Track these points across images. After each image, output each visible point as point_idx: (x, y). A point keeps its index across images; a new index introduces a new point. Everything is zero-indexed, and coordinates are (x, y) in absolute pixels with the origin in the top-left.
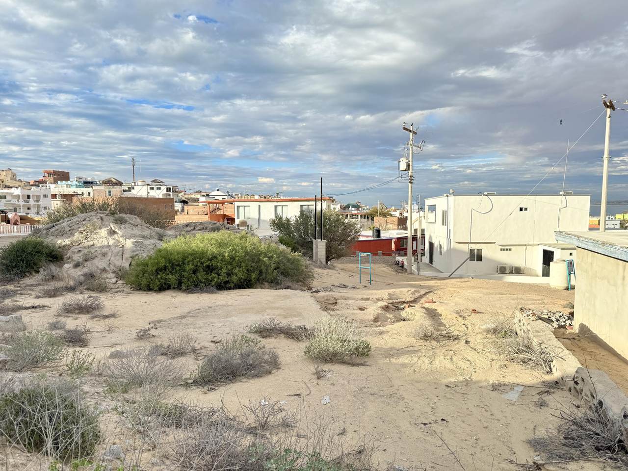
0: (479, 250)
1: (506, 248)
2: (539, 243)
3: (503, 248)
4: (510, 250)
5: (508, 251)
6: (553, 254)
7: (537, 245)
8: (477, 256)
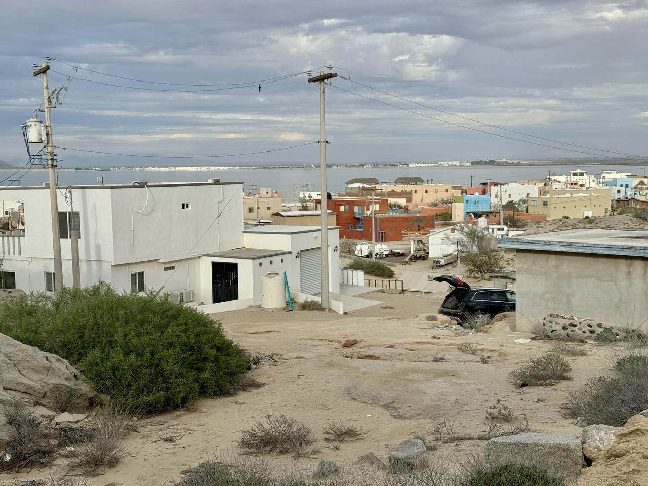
0: (141, 274)
1: (169, 267)
2: (202, 254)
3: (167, 266)
4: (174, 268)
5: (172, 271)
6: (235, 266)
7: (200, 257)
8: (139, 283)
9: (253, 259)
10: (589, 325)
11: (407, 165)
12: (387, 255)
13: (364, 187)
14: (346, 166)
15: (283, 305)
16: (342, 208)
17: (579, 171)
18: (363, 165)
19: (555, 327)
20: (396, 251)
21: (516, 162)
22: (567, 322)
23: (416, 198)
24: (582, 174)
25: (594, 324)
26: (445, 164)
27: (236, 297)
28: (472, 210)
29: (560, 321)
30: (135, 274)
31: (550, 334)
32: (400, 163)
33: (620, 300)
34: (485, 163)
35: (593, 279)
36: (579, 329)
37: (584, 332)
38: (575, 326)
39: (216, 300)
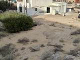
8: (36, 9)
27: (49, 12)
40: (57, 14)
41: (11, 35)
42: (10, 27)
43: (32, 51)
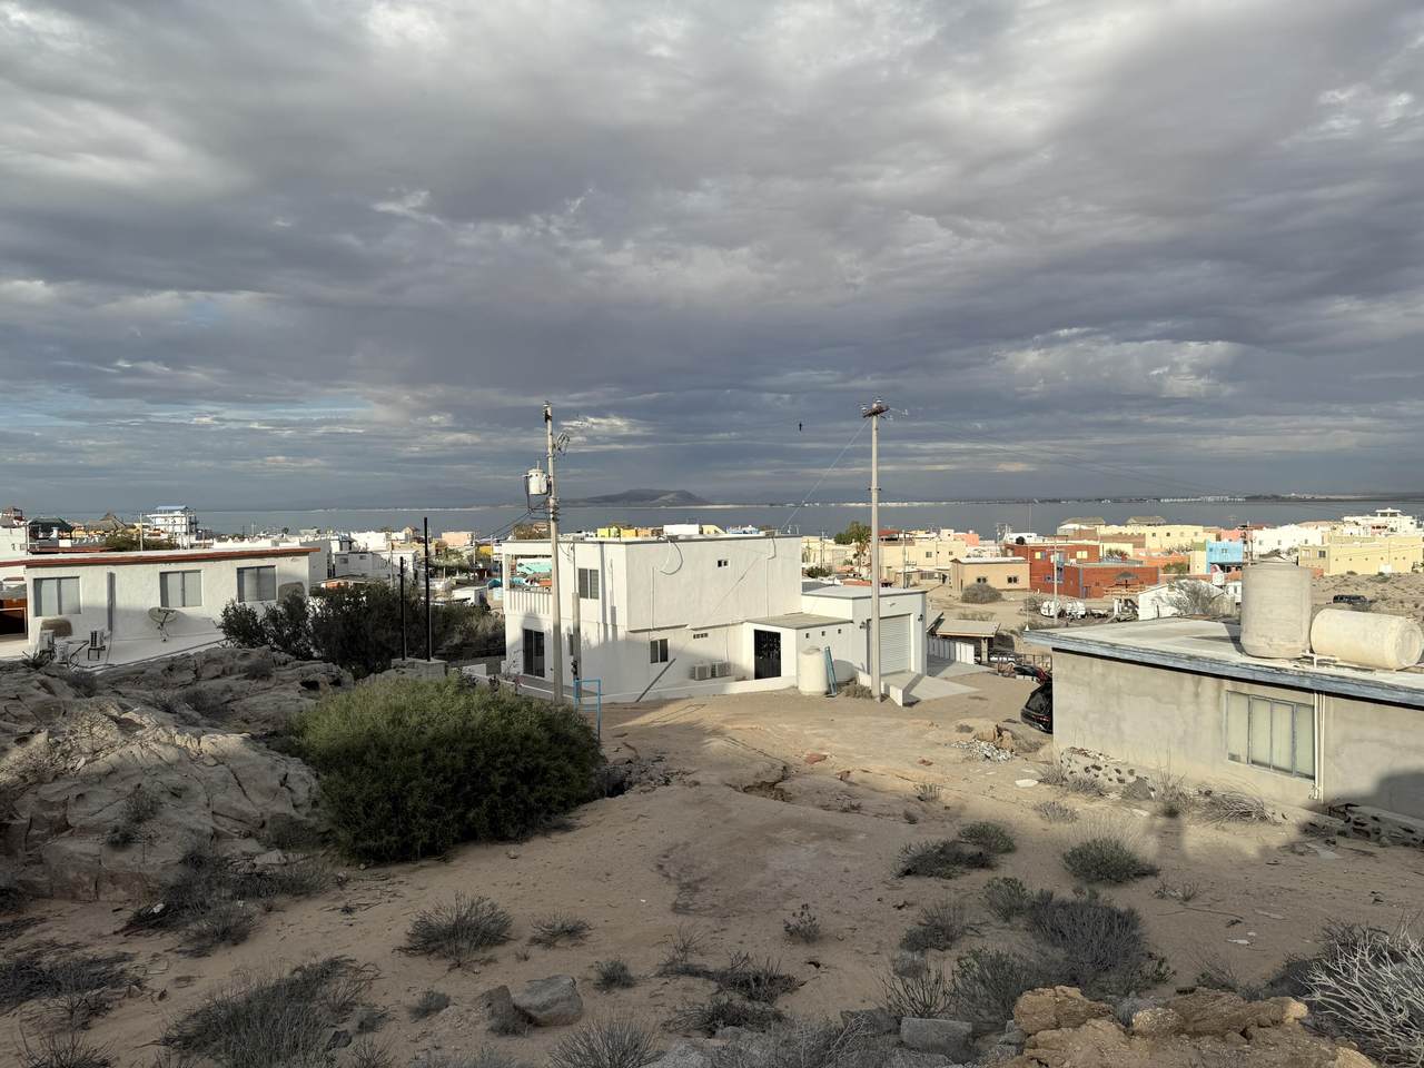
0: (664, 642)
1: (700, 634)
2: (743, 620)
3: (698, 633)
4: (706, 635)
5: (705, 639)
6: (777, 636)
7: (742, 623)
8: (660, 652)
9: (797, 629)
10: (1118, 771)
11: (1159, 500)
12: (1083, 617)
13: (1080, 529)
14: (1079, 500)
15: (825, 689)
16: (1038, 555)
17: (1389, 510)
18: (1100, 500)
19: (1075, 767)
20: (1095, 611)
21: (1309, 497)
22: (1089, 762)
23: (1150, 543)
24: (1393, 515)
25: (1124, 770)
26: (1210, 499)
27: (778, 674)
28: (1218, 561)
29: (1080, 758)
30: (656, 642)
31: (1067, 775)
32: (1149, 497)
33: (1185, 732)
34: (1266, 498)
35: (1149, 698)
36: (1106, 775)
37: (1110, 780)
38: (1099, 769)
39: (758, 676)
40: (842, 684)
41: (366, 885)
42: (369, 806)
43: (504, 1030)
